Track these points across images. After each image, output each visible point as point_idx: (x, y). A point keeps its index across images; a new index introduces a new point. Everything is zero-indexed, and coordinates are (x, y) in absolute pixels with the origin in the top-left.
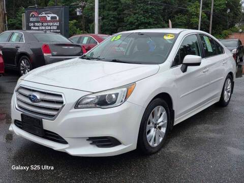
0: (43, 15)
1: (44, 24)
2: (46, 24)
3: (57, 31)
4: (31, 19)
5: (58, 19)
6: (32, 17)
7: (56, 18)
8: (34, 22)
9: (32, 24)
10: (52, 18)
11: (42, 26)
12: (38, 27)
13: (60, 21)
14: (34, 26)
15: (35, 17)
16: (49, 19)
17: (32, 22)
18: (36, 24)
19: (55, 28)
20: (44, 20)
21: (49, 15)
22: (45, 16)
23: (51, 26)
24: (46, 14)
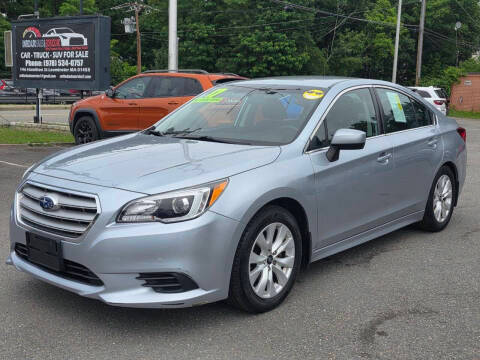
0: (52, 35)
1: (56, 55)
2: (59, 54)
3: (85, 70)
4: (26, 44)
5: (86, 43)
6: (27, 38)
7: (80, 41)
8: (31, 50)
9: (27, 55)
10: (73, 41)
11: (51, 58)
12: (42, 60)
13: (90, 48)
14: (32, 59)
15: (33, 38)
16: (65, 43)
17: (27, 50)
18: (37, 55)
19: (80, 63)
20: (54, 46)
21: (65, 35)
22: (58, 38)
23: (70, 59)
24: (58, 32)
